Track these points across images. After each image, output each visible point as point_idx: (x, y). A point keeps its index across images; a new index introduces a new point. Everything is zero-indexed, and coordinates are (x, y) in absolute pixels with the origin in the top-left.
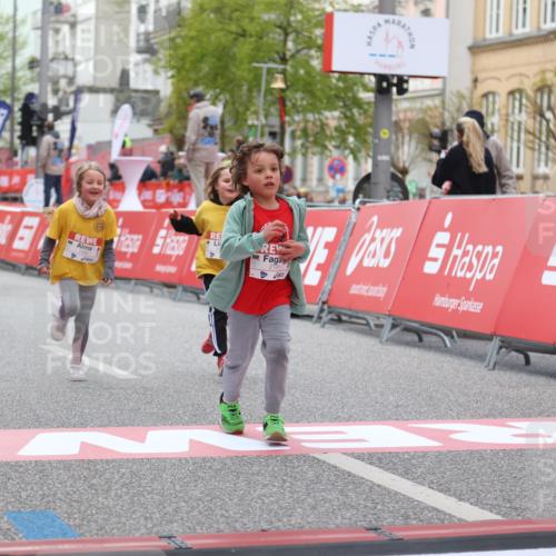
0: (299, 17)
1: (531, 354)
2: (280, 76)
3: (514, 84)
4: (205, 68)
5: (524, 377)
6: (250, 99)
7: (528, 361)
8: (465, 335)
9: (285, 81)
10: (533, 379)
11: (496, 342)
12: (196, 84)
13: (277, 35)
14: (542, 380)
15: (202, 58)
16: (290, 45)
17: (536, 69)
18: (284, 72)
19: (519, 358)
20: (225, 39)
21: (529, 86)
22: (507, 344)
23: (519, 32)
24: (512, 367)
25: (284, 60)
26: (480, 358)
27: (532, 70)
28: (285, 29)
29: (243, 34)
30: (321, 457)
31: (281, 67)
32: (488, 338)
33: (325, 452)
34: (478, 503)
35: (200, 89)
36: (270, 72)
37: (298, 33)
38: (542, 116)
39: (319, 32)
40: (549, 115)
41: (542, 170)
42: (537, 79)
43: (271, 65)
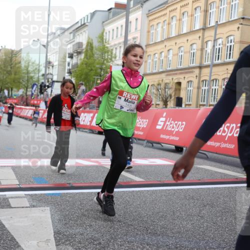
0: (105, 66)
1: (154, 144)
2: (99, 80)
3: (152, 83)
4: (83, 77)
5: (151, 149)
6: (93, 85)
7: (153, 145)
8: (139, 139)
9: (101, 81)
10: (153, 150)
11: (146, 141)
12: (80, 81)
13: (99, 71)
14: (156, 150)
15: (82, 75)
16: (102, 73)
17: (158, 80)
18: (100, 79)
19: (151, 145)
20: (87, 71)
21: (156, 84)
22: (148, 142)
23: (154, 71)
24: (149, 147)
25: (101, 76)
26: (142, 145)
27: (156, 80)
28: (101, 69)
29: (92, 70)
30: (105, 166)
31: (100, 78)
32: (144, 140)
33: (106, 165)
34: (140, 177)
35: (81, 82)
36: (98, 79)
37: (104, 70)
38: (158, 90)
39: (109, 70)
40: (160, 90)
41: (158, 103)
42: (157, 82)
43: (98, 77)
